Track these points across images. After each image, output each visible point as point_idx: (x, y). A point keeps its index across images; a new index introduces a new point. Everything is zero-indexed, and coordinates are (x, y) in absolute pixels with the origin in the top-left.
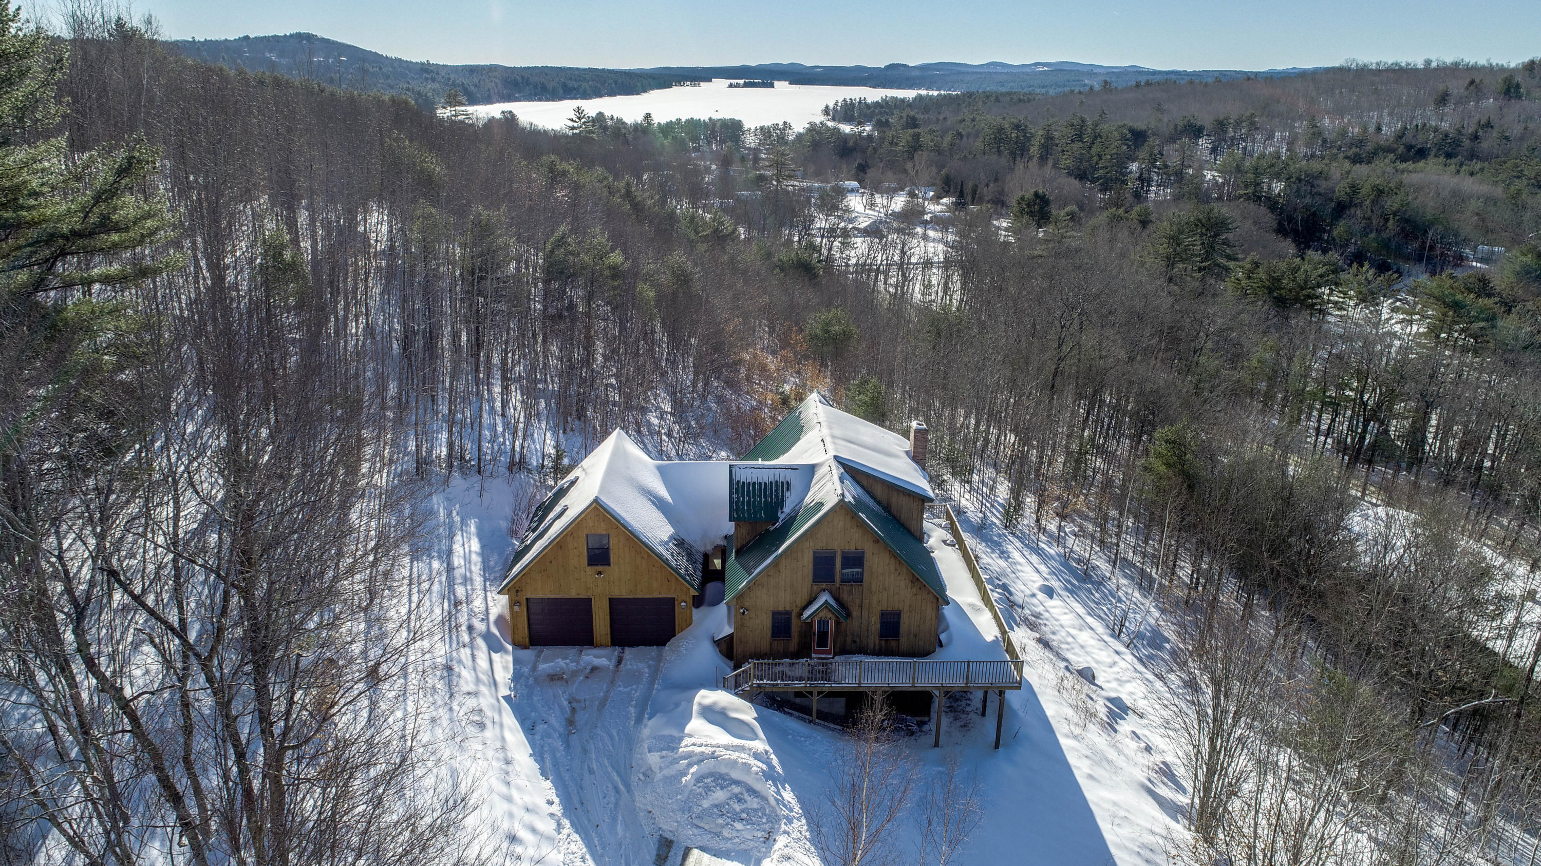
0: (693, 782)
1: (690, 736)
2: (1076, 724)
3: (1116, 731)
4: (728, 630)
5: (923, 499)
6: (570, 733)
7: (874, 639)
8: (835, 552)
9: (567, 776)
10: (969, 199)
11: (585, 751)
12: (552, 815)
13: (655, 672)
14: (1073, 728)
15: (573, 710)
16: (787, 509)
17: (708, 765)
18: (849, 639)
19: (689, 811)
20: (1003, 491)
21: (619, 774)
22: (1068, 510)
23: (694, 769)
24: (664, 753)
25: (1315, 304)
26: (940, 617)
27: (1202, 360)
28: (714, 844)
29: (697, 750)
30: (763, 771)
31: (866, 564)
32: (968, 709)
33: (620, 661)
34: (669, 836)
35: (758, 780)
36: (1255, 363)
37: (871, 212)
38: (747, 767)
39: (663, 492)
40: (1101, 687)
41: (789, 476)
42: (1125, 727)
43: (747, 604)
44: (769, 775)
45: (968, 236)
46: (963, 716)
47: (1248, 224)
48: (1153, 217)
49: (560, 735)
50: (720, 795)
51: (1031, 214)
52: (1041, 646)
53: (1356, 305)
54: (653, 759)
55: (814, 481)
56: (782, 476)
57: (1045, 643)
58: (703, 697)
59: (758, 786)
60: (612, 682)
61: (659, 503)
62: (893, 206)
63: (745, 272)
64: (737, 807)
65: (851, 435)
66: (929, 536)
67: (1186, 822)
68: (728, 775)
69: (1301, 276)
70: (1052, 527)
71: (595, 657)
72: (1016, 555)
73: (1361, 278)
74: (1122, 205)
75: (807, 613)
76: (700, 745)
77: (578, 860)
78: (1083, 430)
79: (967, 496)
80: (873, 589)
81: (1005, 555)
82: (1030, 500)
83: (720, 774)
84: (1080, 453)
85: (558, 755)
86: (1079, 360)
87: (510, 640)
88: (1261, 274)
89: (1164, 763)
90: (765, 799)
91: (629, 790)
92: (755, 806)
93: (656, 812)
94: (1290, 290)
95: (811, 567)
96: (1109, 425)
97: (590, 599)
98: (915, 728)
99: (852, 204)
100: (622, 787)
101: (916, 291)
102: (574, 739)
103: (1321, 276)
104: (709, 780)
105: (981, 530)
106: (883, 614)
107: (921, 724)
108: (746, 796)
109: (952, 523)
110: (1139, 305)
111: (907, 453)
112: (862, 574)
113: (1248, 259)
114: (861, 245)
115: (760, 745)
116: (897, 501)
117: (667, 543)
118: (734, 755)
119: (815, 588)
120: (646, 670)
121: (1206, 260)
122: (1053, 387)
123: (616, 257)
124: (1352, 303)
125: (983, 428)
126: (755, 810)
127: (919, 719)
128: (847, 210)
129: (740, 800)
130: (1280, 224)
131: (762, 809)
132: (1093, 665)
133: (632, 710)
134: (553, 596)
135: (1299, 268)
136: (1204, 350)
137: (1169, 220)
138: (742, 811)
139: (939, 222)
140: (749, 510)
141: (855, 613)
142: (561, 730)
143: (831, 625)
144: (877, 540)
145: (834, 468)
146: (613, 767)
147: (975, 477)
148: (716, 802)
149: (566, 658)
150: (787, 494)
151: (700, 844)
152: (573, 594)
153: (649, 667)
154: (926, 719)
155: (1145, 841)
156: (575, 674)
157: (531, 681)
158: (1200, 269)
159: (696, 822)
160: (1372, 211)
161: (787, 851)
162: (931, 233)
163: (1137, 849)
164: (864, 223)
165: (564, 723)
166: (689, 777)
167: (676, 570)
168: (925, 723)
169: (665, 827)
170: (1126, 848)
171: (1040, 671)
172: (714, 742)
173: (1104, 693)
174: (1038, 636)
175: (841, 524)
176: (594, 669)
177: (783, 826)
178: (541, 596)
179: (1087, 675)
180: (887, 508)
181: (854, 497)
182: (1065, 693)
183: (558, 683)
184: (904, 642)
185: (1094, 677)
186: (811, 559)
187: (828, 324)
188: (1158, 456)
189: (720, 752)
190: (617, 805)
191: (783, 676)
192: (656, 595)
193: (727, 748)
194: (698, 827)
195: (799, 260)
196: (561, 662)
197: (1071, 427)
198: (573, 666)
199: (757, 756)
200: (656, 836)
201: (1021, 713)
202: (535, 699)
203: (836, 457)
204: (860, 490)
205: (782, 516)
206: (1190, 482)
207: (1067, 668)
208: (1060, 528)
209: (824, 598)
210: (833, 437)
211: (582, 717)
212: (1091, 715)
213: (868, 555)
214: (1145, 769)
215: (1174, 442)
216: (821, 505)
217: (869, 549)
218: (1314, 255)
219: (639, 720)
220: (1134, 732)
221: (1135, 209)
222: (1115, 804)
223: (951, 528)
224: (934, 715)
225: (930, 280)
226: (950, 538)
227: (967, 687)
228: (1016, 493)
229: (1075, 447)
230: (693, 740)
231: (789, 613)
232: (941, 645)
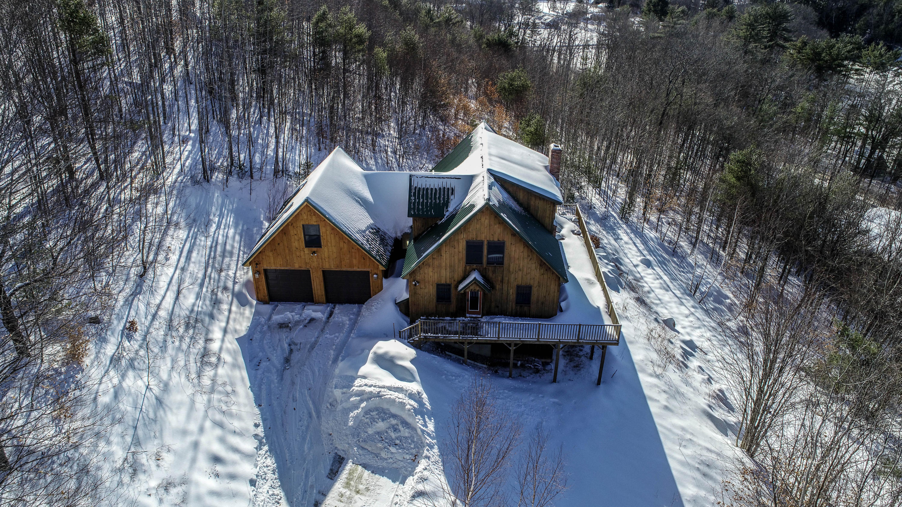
0: (362, 414)
1: (364, 377)
2: (659, 366)
3: (687, 367)
4: (405, 296)
5: (555, 203)
6: (285, 369)
7: (512, 305)
8: (482, 243)
9: (275, 403)
10: (616, 4)
11: (293, 383)
12: (256, 436)
13: (354, 323)
14: (656, 369)
15: (291, 351)
16: (451, 209)
17: (375, 401)
18: (493, 305)
19: (358, 436)
20: (622, 193)
21: (314, 403)
22: (666, 207)
23: (363, 405)
24: (345, 390)
25: (842, 71)
26: (561, 290)
27: (765, 107)
28: (372, 462)
29: (368, 389)
30: (414, 409)
31: (506, 252)
32: (581, 353)
33: (331, 314)
34: (342, 454)
35: (409, 415)
36: (799, 110)
37: (552, 13)
38: (403, 405)
39: (367, 194)
40: (678, 332)
41: (453, 183)
42: (694, 363)
43: (418, 278)
44: (420, 411)
45: (614, 27)
46: (576, 359)
47: (799, 19)
48: (737, 14)
49: (277, 371)
50: (381, 425)
51: (655, 12)
52: (639, 303)
53: (871, 71)
54: (338, 393)
55: (471, 188)
56: (449, 184)
57: (640, 301)
58: (379, 348)
59: (410, 420)
60: (322, 330)
61: (363, 202)
62: (568, 8)
63: (459, 45)
64: (393, 435)
65: (505, 153)
66: (562, 227)
67: (735, 438)
68: (388, 410)
69: (835, 51)
70: (653, 218)
71: (314, 311)
72: (625, 238)
73: (877, 53)
74: (716, 7)
75: (461, 286)
76: (371, 386)
77: (270, 472)
78: (680, 153)
79: (597, 196)
80: (511, 270)
81: (617, 238)
82: (639, 200)
83: (383, 409)
84: (676, 168)
85: (273, 386)
86: (680, 105)
87: (255, 297)
88: (808, 50)
89: (721, 391)
90: (414, 429)
91: (319, 417)
92: (407, 435)
93: (335, 435)
94: (826, 61)
95: (464, 252)
96: (697, 150)
97: (308, 271)
98: (540, 367)
99: (541, 7)
100: (314, 414)
101: (577, 63)
102: (287, 373)
103: (849, 52)
104: (374, 413)
105: (603, 220)
106: (518, 287)
107: (545, 364)
108: (400, 427)
109: (580, 218)
110: (724, 68)
111: (546, 167)
112: (503, 258)
113: (800, 40)
114: (544, 33)
115: (415, 387)
116: (534, 203)
117: (364, 231)
118: (394, 395)
119: (468, 268)
120: (348, 322)
121: (770, 41)
122: (661, 123)
123: (361, 29)
124: (868, 70)
125: (611, 151)
126: (406, 438)
127: (543, 360)
128: (539, 12)
129: (396, 430)
130: (820, 19)
131: (412, 437)
132: (675, 316)
133: (332, 352)
134: (283, 268)
135: (834, 46)
136: (766, 100)
137: (749, 13)
138: (397, 438)
139: (597, 19)
140: (423, 209)
141: (498, 287)
142: (279, 366)
143: (480, 294)
144: (514, 234)
145: (486, 178)
146: (310, 397)
147: (603, 184)
148: (378, 430)
149: (292, 312)
150: (452, 197)
151: (364, 462)
152: (297, 266)
153: (350, 320)
154: (549, 361)
155: (703, 458)
156: (297, 323)
157: (265, 328)
158: (766, 48)
159: (362, 444)
160: (884, 10)
161: (426, 473)
162: (590, 26)
163: (697, 465)
164: (549, 19)
165: (282, 361)
166: (360, 410)
167: (369, 252)
168: (548, 364)
169: (339, 447)
170: (689, 464)
171: (635, 325)
172: (381, 384)
173: (682, 337)
174: (637, 296)
175: (487, 221)
176: (312, 320)
177: (425, 451)
178: (273, 267)
179: (670, 324)
180: (527, 209)
181: (499, 201)
182: (653, 342)
183: (284, 330)
184: (534, 308)
185: (674, 325)
186: (465, 247)
187: (513, 79)
188: (731, 171)
189: (385, 392)
190: (308, 427)
191: (444, 330)
192: (356, 269)
193: (390, 388)
194: (363, 448)
195: (499, 40)
196: (289, 315)
197: (671, 151)
198: (297, 317)
199: (411, 396)
200: (332, 454)
201: (619, 358)
202: (265, 342)
203: (489, 171)
204: (506, 195)
205: (447, 214)
206: (754, 189)
207: (656, 320)
208: (659, 219)
209: (475, 275)
210: (490, 155)
211: (296, 357)
212: (669, 357)
213: (508, 244)
214: (707, 397)
215: (744, 162)
216: (473, 206)
217: (508, 240)
218: (846, 37)
219: (335, 361)
220: (700, 367)
221: (725, 9)
222: (683, 429)
223: (579, 222)
224: (554, 357)
225: (587, 55)
226: (577, 228)
227: (578, 342)
228: (631, 195)
229: (673, 164)
230: (364, 381)
231: (449, 285)
232: (561, 310)
